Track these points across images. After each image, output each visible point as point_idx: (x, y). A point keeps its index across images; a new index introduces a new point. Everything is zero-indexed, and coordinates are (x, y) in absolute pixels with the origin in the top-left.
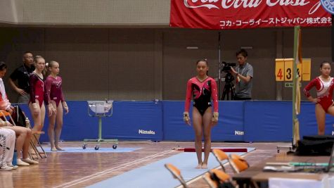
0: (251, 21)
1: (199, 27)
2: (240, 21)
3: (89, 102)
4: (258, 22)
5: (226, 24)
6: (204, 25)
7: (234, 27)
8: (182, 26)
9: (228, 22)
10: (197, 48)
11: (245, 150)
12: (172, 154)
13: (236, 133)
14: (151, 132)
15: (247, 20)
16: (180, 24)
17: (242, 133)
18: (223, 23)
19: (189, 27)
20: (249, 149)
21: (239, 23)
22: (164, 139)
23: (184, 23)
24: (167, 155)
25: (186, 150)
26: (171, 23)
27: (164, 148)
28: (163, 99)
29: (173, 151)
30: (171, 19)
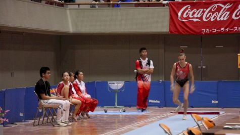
0: (222, 29)
1: (188, 34)
2: (215, 29)
3: (109, 82)
4: (227, 30)
5: (206, 31)
6: (191, 32)
7: (211, 33)
8: (176, 33)
9: (207, 30)
10: (186, 47)
11: (218, 113)
12: (171, 116)
13: (213, 102)
14: (157, 101)
15: (220, 28)
16: (175, 31)
17: (217, 102)
18: (204, 31)
19: (182, 33)
20: (221, 113)
21: (214, 31)
22: (165, 106)
23: (178, 31)
24: (168, 116)
25: (180, 113)
27: (166, 111)
28: (165, 80)
29: (171, 114)
30: (170, 28)
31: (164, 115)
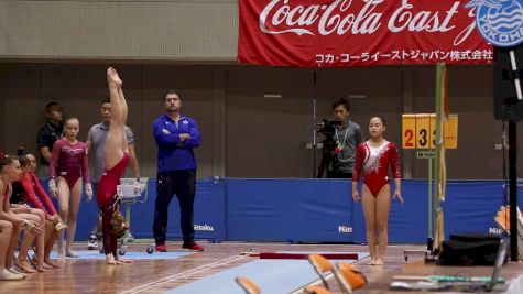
0: (364, 55)
1: (283, 64)
2: (347, 55)
4: (375, 56)
5: (325, 59)
6: (290, 60)
7: (337, 64)
8: (256, 63)
9: (329, 56)
11: (355, 257)
12: (241, 262)
13: (341, 229)
14: (206, 228)
15: (359, 53)
16: (252, 58)
17: (349, 230)
18: (320, 58)
19: (268, 63)
20: (361, 255)
21: (345, 58)
22: (227, 239)
23: (259, 57)
24: (234, 263)
25: (263, 256)
26: (240, 57)
27: (228, 252)
28: (226, 176)
29: (242, 257)
30: (240, 50)
31: (226, 261)
